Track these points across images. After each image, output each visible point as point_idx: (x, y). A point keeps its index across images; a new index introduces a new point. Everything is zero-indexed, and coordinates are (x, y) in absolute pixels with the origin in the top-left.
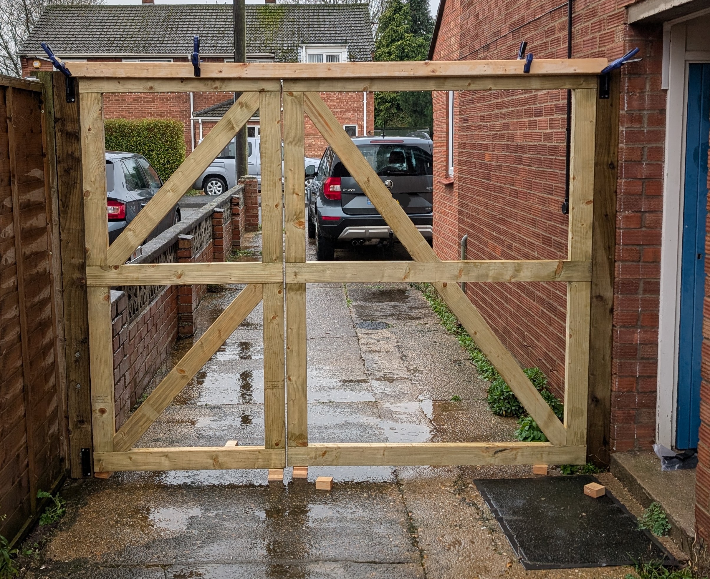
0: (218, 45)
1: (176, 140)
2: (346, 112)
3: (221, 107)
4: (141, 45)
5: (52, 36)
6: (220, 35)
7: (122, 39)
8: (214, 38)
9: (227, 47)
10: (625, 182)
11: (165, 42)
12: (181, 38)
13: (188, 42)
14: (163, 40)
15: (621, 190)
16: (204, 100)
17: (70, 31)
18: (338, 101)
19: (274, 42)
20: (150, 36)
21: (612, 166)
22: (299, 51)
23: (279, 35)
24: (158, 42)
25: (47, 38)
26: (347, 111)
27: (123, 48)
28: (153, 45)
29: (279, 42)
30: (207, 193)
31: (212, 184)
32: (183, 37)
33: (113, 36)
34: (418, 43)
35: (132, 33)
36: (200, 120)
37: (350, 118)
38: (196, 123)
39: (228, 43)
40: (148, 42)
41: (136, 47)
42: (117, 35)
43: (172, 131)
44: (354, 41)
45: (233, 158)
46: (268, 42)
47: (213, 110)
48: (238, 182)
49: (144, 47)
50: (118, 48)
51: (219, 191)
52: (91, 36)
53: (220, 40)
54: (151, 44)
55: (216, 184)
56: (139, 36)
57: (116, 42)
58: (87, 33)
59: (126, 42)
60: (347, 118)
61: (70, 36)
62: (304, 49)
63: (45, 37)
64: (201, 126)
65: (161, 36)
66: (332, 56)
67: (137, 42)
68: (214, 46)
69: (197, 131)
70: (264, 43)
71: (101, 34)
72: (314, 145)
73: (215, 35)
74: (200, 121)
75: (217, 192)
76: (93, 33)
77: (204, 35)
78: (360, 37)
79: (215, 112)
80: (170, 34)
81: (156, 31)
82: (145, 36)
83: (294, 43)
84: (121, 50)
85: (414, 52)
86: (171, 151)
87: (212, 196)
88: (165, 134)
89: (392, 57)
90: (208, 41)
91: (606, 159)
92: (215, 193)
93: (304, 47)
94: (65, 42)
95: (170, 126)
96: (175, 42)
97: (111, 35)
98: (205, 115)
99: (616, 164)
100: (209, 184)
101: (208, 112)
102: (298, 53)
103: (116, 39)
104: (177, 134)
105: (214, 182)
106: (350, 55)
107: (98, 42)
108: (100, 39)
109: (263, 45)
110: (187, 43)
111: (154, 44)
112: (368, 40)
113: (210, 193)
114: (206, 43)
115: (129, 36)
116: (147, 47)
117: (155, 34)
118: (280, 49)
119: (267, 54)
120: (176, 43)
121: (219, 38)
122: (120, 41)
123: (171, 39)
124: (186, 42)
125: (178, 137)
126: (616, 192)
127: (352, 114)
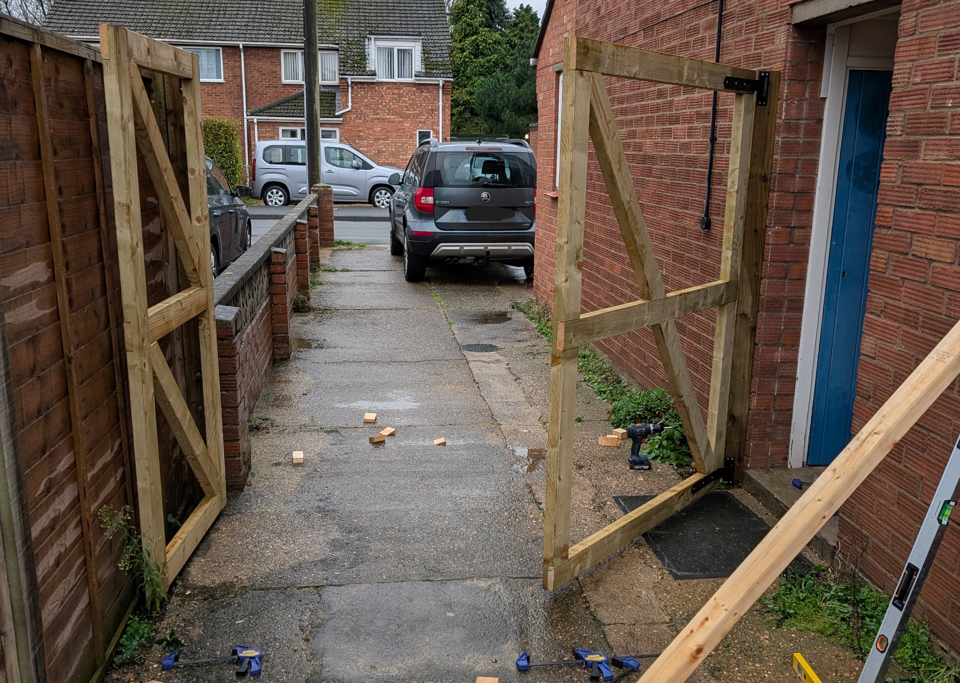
0: (273, 33)
1: (231, 142)
2: (419, 115)
3: (278, 105)
4: (184, 30)
5: (77, 14)
6: (276, 21)
7: (161, 21)
8: (269, 24)
9: (284, 35)
10: (777, 196)
11: (211, 27)
12: (231, 23)
13: (239, 27)
14: (210, 25)
16: (259, 97)
17: (98, 10)
18: (411, 102)
19: (337, 31)
20: (194, 19)
21: (765, 179)
22: (367, 43)
23: (343, 24)
24: (204, 27)
25: (71, 16)
26: (421, 114)
27: (163, 33)
28: (198, 30)
29: (343, 31)
30: (266, 203)
31: (272, 193)
32: (233, 21)
33: (150, 17)
34: (494, 39)
35: (173, 14)
36: (255, 119)
37: (424, 122)
38: (250, 123)
39: (285, 31)
40: (192, 26)
41: (178, 32)
42: (154, 16)
43: (226, 132)
44: (428, 34)
45: (303, 164)
46: (331, 31)
47: (270, 108)
48: (310, 190)
49: (188, 32)
50: (157, 32)
51: (280, 201)
52: (123, 16)
53: (276, 27)
54: (196, 29)
55: (277, 193)
56: (181, 18)
57: (153, 25)
58: (119, 12)
59: (166, 25)
60: (421, 122)
61: (98, 15)
62: (373, 41)
63: (68, 16)
64: (256, 126)
65: (207, 19)
66: (404, 50)
67: (179, 26)
68: (269, 34)
69: (252, 132)
70: (326, 32)
71: (136, 15)
72: (384, 152)
73: (269, 21)
74: (255, 121)
75: (278, 202)
76: (125, 13)
77: (257, 20)
78: (434, 30)
79: (272, 111)
80: (218, 18)
81: (200, 14)
82: (188, 19)
83: (360, 34)
84: (160, 34)
85: (490, 49)
86: (226, 155)
87: (272, 206)
88: (217, 134)
89: (465, 54)
90: (262, 28)
91: (759, 171)
92: (276, 203)
93: (373, 39)
94: (94, 23)
95: (223, 126)
96: (224, 27)
97: (148, 16)
98: (261, 114)
99: (769, 177)
100: (269, 194)
101: (264, 110)
102: (364, 46)
103: (154, 21)
104: (232, 134)
105: (275, 191)
106: (424, 50)
107: (133, 24)
108: (135, 21)
109: (325, 35)
110: (238, 29)
111: (199, 28)
112: (443, 34)
113: (270, 203)
114: (260, 30)
115: (169, 18)
116: (191, 32)
117: (199, 17)
118: (345, 40)
119: (330, 45)
120: (225, 29)
121: (275, 25)
122: (158, 23)
123: (218, 23)
124: (236, 27)
125: (233, 139)
126: (767, 206)
127: (427, 118)
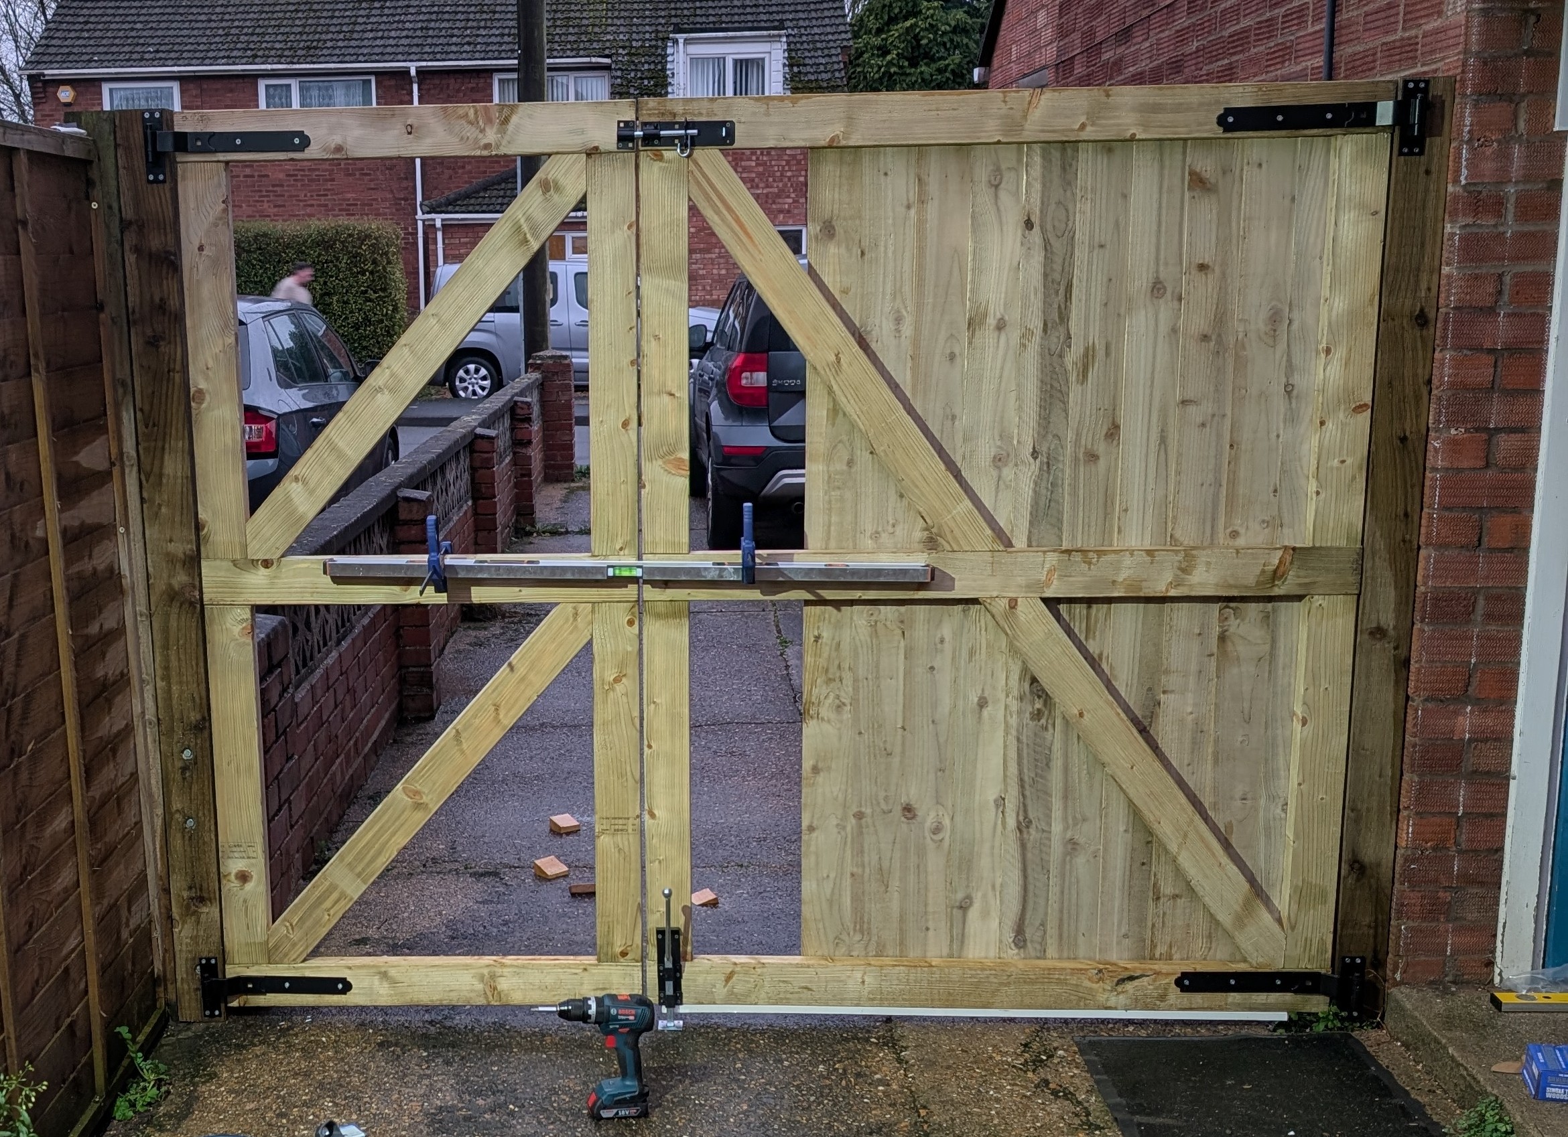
0: (479, 40)
1: (384, 268)
2: (778, 196)
3: (485, 190)
4: (301, 45)
5: (100, 27)
6: (485, 16)
7: (258, 30)
8: (470, 24)
9: (501, 44)
10: (1452, 359)
11: (355, 36)
12: (395, 26)
13: (410, 33)
14: (352, 32)
15: (1442, 377)
16: (447, 173)
17: (139, 15)
18: (761, 169)
19: (610, 29)
20: (322, 21)
21: (1422, 320)
22: (669, 51)
23: (623, 14)
24: (341, 36)
25: (88, 31)
26: (781, 193)
27: (260, 53)
28: (329, 44)
29: (622, 29)
30: (455, 394)
31: (467, 372)
32: (398, 22)
33: (236, 23)
34: (953, 24)
35: (280, 15)
36: (438, 219)
37: (789, 211)
38: (430, 228)
39: (502, 35)
40: (317, 36)
41: (290, 49)
42: (245, 20)
43: (374, 248)
44: (801, 23)
45: (515, 309)
46: (597, 30)
47: (467, 196)
48: (527, 366)
49: (309, 48)
50: (249, 53)
51: (483, 389)
52: (186, 25)
53: (485, 28)
54: (325, 41)
55: (477, 371)
56: (297, 22)
57: (242, 38)
58: (178, 18)
59: (267, 38)
60: (781, 211)
61: (139, 26)
62: (681, 45)
63: (82, 30)
64: (440, 235)
65: (347, 20)
66: (747, 60)
67: (292, 37)
68: (469, 43)
69: (431, 247)
70: (586, 33)
71: (210, 21)
72: (703, 277)
73: (472, 16)
74: (438, 224)
75: (479, 391)
76: (190, 17)
77: (446, 16)
78: (813, 14)
79: (472, 201)
80: (368, 17)
81: (334, 10)
82: (310, 22)
83: (657, 31)
84: (255, 56)
85: (944, 45)
86: (372, 296)
87: (466, 399)
88: (358, 254)
89: (889, 58)
90: (456, 32)
91: (1408, 303)
92: (474, 393)
93: (681, 41)
94: (129, 41)
95: (368, 236)
96: (380, 34)
97: (233, 20)
98: (450, 208)
99: (1432, 315)
100: (461, 373)
101: (457, 200)
102: (666, 55)
103: (245, 30)
104: (386, 254)
105: (472, 367)
106: (790, 58)
107: (204, 40)
108: (208, 32)
109: (583, 38)
110: (407, 37)
111: (331, 40)
112: (833, 20)
113: (462, 394)
114: (452, 36)
115: (273, 23)
116: (315, 48)
117: (332, 17)
118: (624, 48)
119: (594, 60)
120: (382, 38)
121: (482, 24)
122: (252, 34)
123: (369, 27)
124: (404, 33)
125: (389, 263)
126: (1429, 382)
127: (795, 201)
